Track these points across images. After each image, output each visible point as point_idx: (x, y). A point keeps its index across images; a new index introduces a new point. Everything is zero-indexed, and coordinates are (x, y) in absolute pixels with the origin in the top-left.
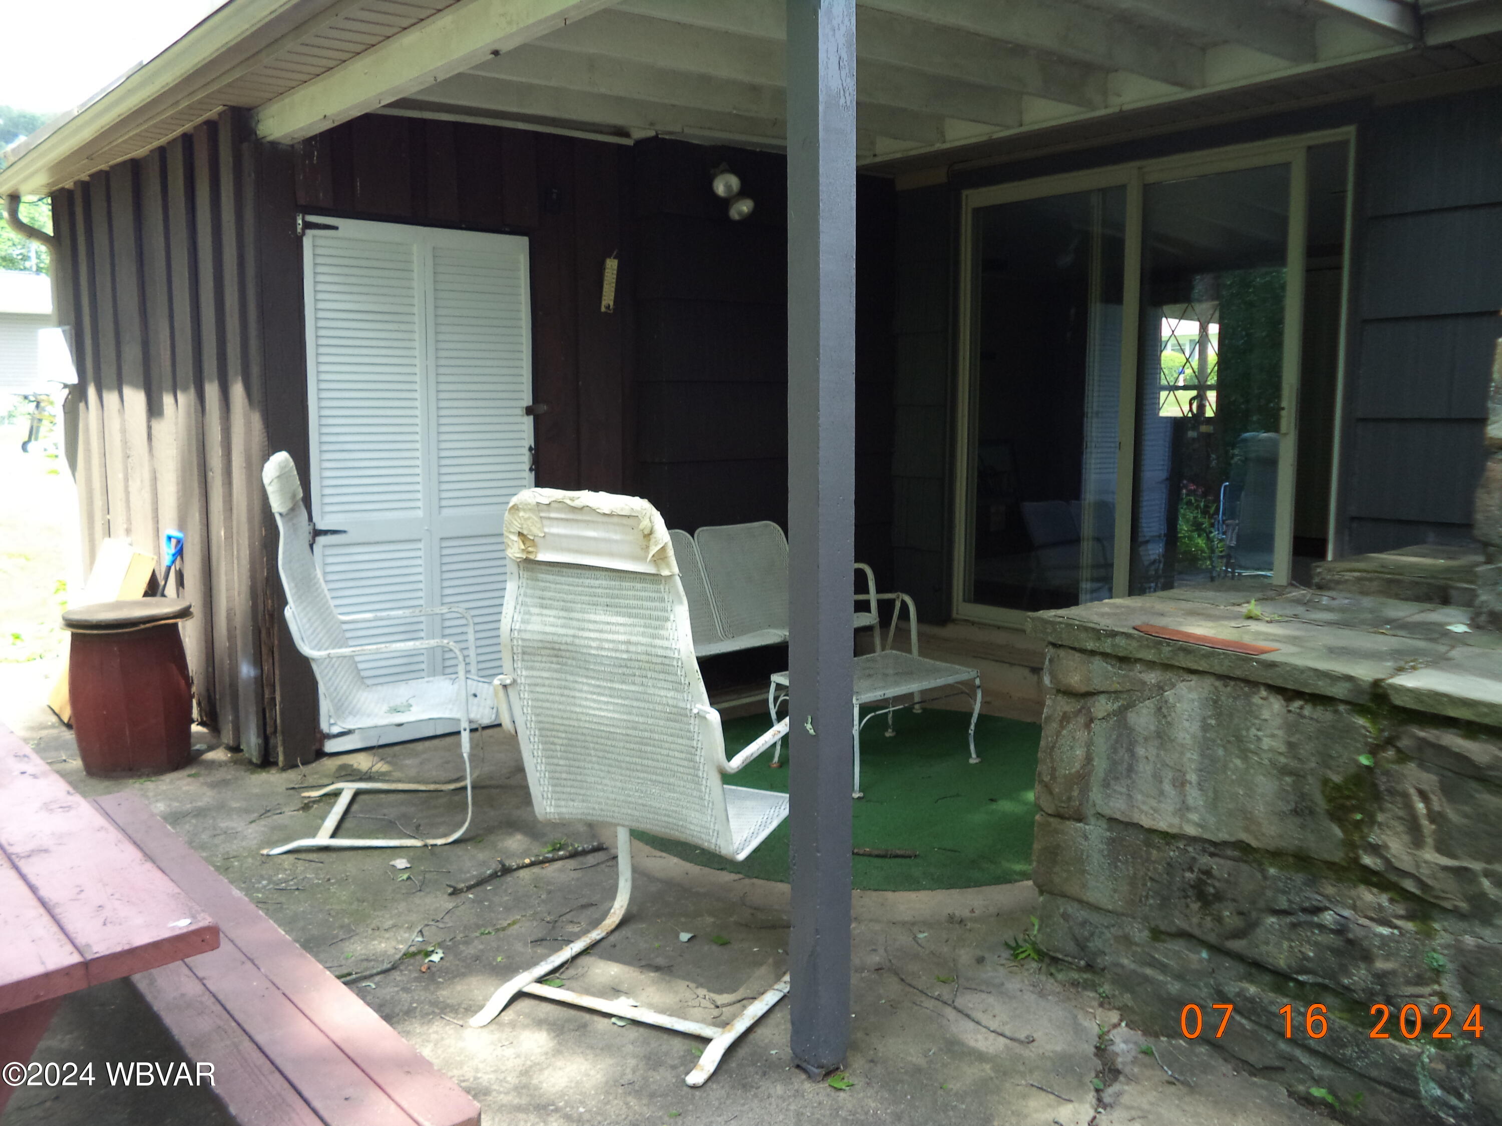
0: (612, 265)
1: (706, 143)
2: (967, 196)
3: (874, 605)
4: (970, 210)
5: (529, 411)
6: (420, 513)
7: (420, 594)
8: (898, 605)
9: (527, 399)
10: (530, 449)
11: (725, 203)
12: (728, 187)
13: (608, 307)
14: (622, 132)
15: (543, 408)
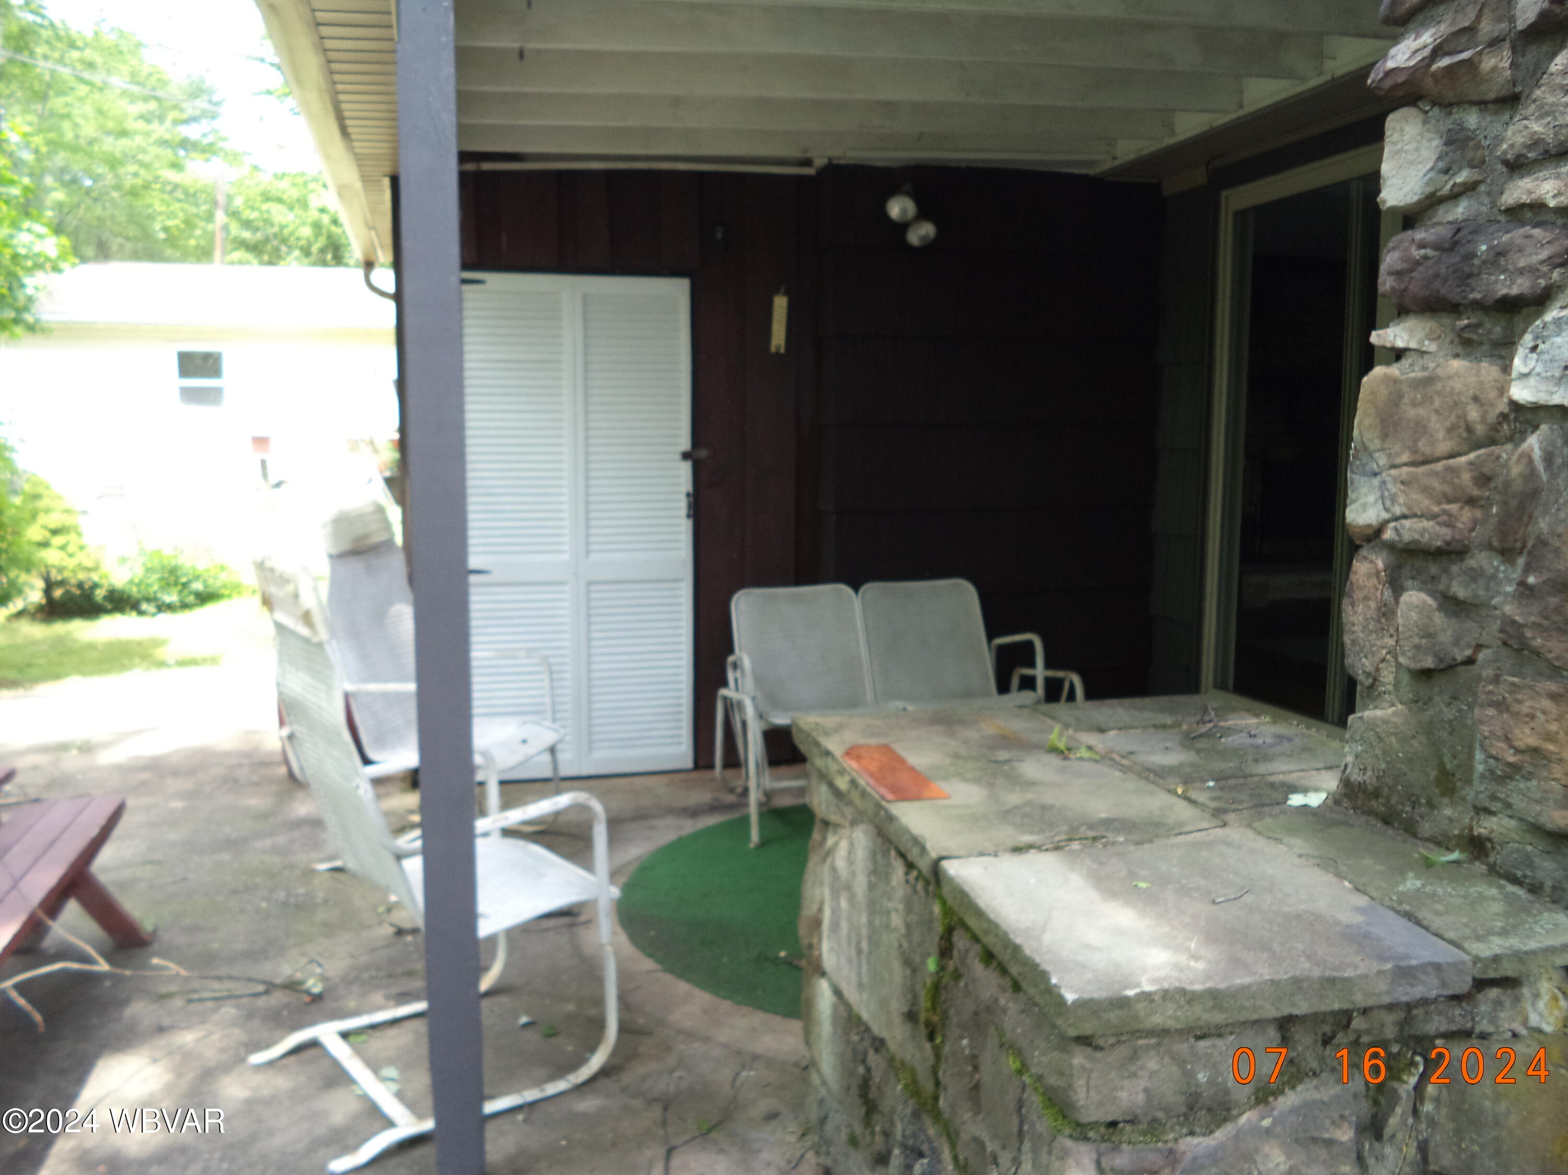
0: (780, 304)
1: (894, 165)
2: (1227, 198)
3: (1040, 683)
4: (1230, 214)
5: (686, 456)
6: (566, 557)
7: (565, 636)
8: (1067, 686)
9: (685, 443)
10: (688, 495)
11: (902, 228)
12: (904, 211)
13: (778, 348)
14: (807, 163)
15: (703, 453)
